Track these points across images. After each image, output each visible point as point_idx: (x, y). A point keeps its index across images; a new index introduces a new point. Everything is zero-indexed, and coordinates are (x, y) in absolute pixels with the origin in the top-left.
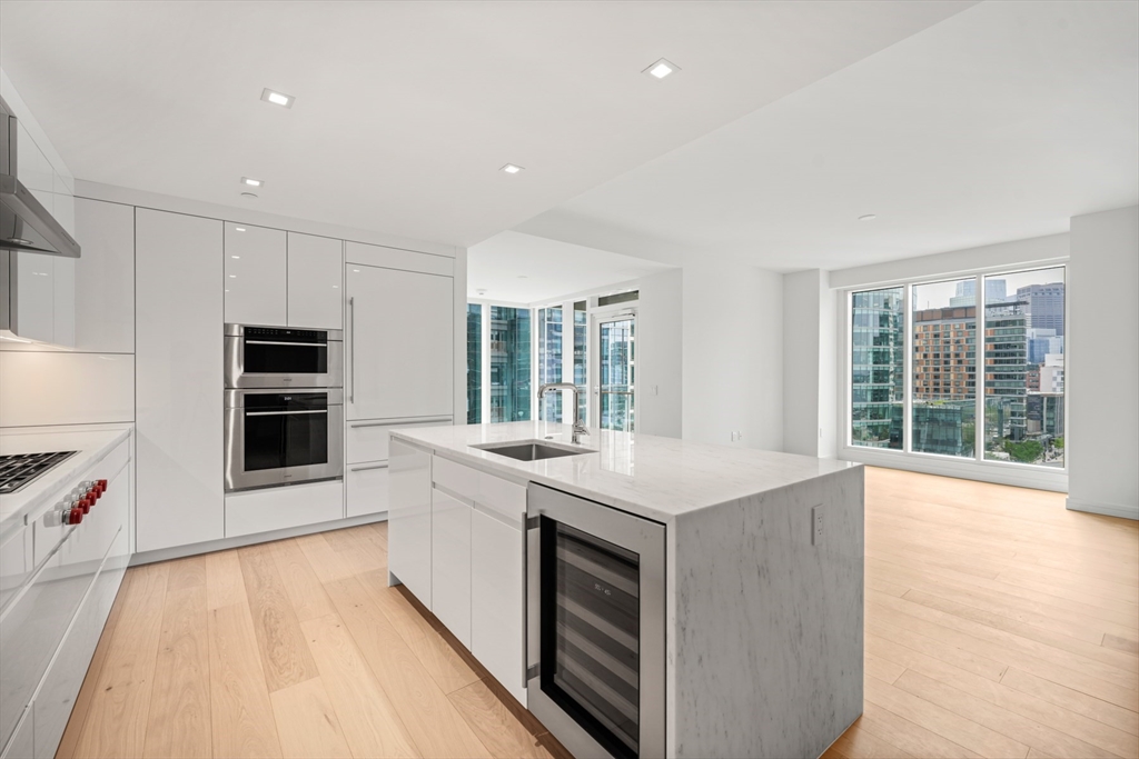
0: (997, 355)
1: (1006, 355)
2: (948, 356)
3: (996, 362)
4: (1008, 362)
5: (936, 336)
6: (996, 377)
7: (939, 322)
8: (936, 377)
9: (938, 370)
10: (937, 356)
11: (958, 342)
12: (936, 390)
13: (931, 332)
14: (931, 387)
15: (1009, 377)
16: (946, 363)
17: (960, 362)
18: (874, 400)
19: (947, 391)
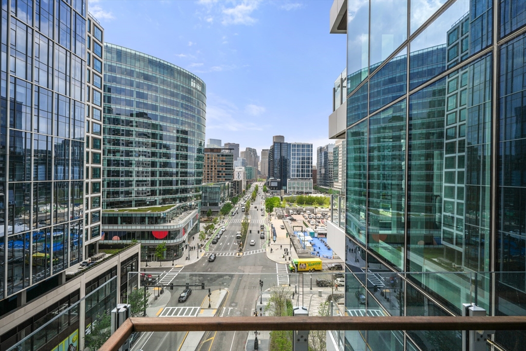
0: (226, 166)
1: (228, 167)
2: (212, 166)
3: (226, 169)
4: (229, 169)
5: (208, 158)
6: (226, 174)
7: (209, 153)
8: (208, 174)
9: (208, 171)
10: (208, 166)
11: (215, 161)
12: (208, 179)
13: (207, 157)
14: (206, 178)
15: (229, 174)
16: (212, 169)
17: (215, 169)
18: (196, 184)
19: (212, 180)
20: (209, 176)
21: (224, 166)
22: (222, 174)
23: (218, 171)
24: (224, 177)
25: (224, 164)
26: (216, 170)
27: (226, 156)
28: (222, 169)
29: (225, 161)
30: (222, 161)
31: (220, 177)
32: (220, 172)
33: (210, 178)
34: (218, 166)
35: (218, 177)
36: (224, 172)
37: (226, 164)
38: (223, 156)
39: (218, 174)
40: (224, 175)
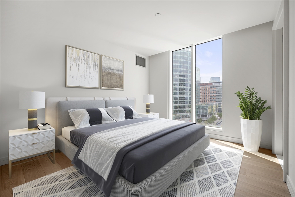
20: (205, 99)
21: (215, 94)
22: (213, 98)
23: (211, 97)
24: (215, 100)
25: (215, 92)
26: (210, 96)
27: (216, 87)
28: (213, 95)
29: (215, 90)
30: (214, 90)
31: (212, 100)
32: (212, 97)
33: (205, 101)
34: (210, 94)
35: (211, 100)
36: (215, 97)
37: (216, 92)
38: (214, 87)
39: (211, 98)
40: (215, 99)
